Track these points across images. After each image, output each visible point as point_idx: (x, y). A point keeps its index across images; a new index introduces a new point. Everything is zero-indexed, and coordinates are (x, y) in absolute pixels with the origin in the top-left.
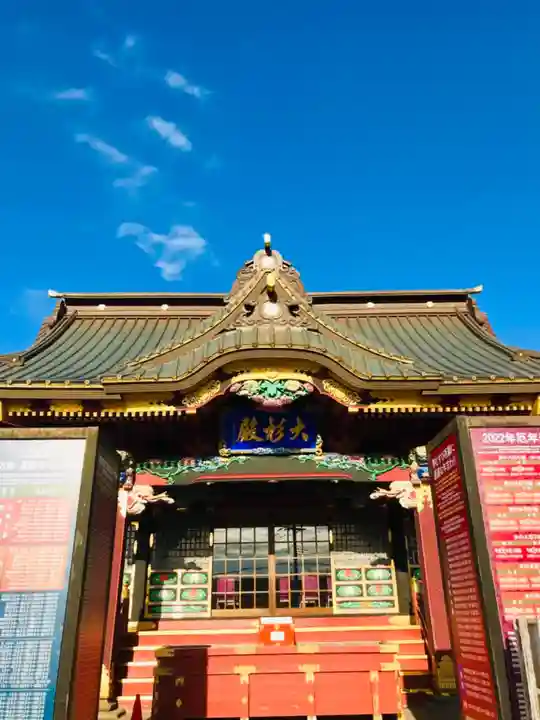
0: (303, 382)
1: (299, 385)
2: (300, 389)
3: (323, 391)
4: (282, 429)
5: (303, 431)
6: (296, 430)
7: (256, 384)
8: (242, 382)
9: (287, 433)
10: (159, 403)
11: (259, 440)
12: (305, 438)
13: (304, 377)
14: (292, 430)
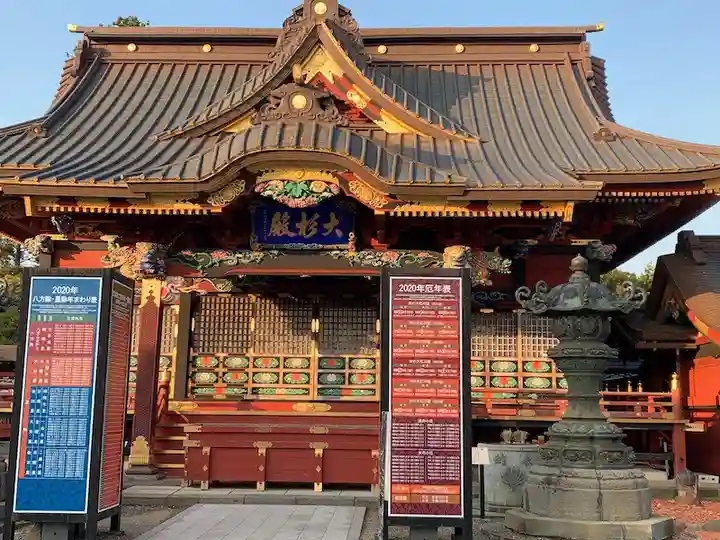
0: (328, 183)
1: (324, 185)
2: (325, 190)
3: (350, 193)
4: (316, 224)
5: (335, 228)
6: (329, 226)
7: (281, 185)
8: (267, 182)
9: (320, 228)
10: (184, 201)
11: (292, 235)
12: (339, 233)
13: (329, 178)
14: (326, 226)
